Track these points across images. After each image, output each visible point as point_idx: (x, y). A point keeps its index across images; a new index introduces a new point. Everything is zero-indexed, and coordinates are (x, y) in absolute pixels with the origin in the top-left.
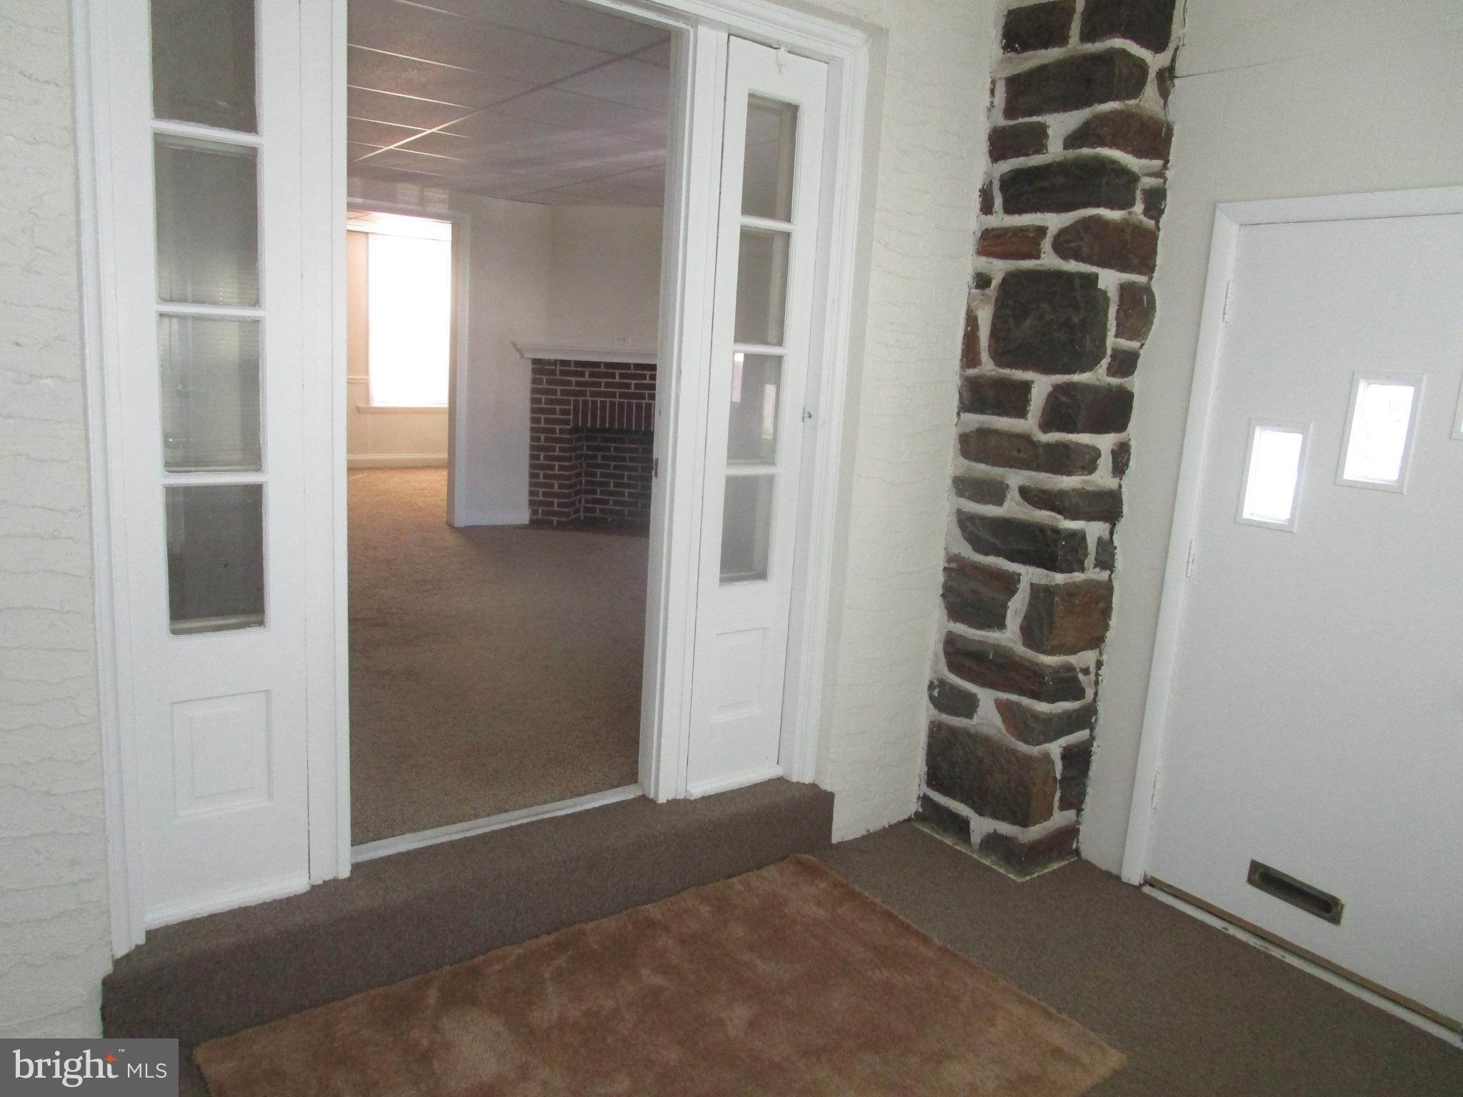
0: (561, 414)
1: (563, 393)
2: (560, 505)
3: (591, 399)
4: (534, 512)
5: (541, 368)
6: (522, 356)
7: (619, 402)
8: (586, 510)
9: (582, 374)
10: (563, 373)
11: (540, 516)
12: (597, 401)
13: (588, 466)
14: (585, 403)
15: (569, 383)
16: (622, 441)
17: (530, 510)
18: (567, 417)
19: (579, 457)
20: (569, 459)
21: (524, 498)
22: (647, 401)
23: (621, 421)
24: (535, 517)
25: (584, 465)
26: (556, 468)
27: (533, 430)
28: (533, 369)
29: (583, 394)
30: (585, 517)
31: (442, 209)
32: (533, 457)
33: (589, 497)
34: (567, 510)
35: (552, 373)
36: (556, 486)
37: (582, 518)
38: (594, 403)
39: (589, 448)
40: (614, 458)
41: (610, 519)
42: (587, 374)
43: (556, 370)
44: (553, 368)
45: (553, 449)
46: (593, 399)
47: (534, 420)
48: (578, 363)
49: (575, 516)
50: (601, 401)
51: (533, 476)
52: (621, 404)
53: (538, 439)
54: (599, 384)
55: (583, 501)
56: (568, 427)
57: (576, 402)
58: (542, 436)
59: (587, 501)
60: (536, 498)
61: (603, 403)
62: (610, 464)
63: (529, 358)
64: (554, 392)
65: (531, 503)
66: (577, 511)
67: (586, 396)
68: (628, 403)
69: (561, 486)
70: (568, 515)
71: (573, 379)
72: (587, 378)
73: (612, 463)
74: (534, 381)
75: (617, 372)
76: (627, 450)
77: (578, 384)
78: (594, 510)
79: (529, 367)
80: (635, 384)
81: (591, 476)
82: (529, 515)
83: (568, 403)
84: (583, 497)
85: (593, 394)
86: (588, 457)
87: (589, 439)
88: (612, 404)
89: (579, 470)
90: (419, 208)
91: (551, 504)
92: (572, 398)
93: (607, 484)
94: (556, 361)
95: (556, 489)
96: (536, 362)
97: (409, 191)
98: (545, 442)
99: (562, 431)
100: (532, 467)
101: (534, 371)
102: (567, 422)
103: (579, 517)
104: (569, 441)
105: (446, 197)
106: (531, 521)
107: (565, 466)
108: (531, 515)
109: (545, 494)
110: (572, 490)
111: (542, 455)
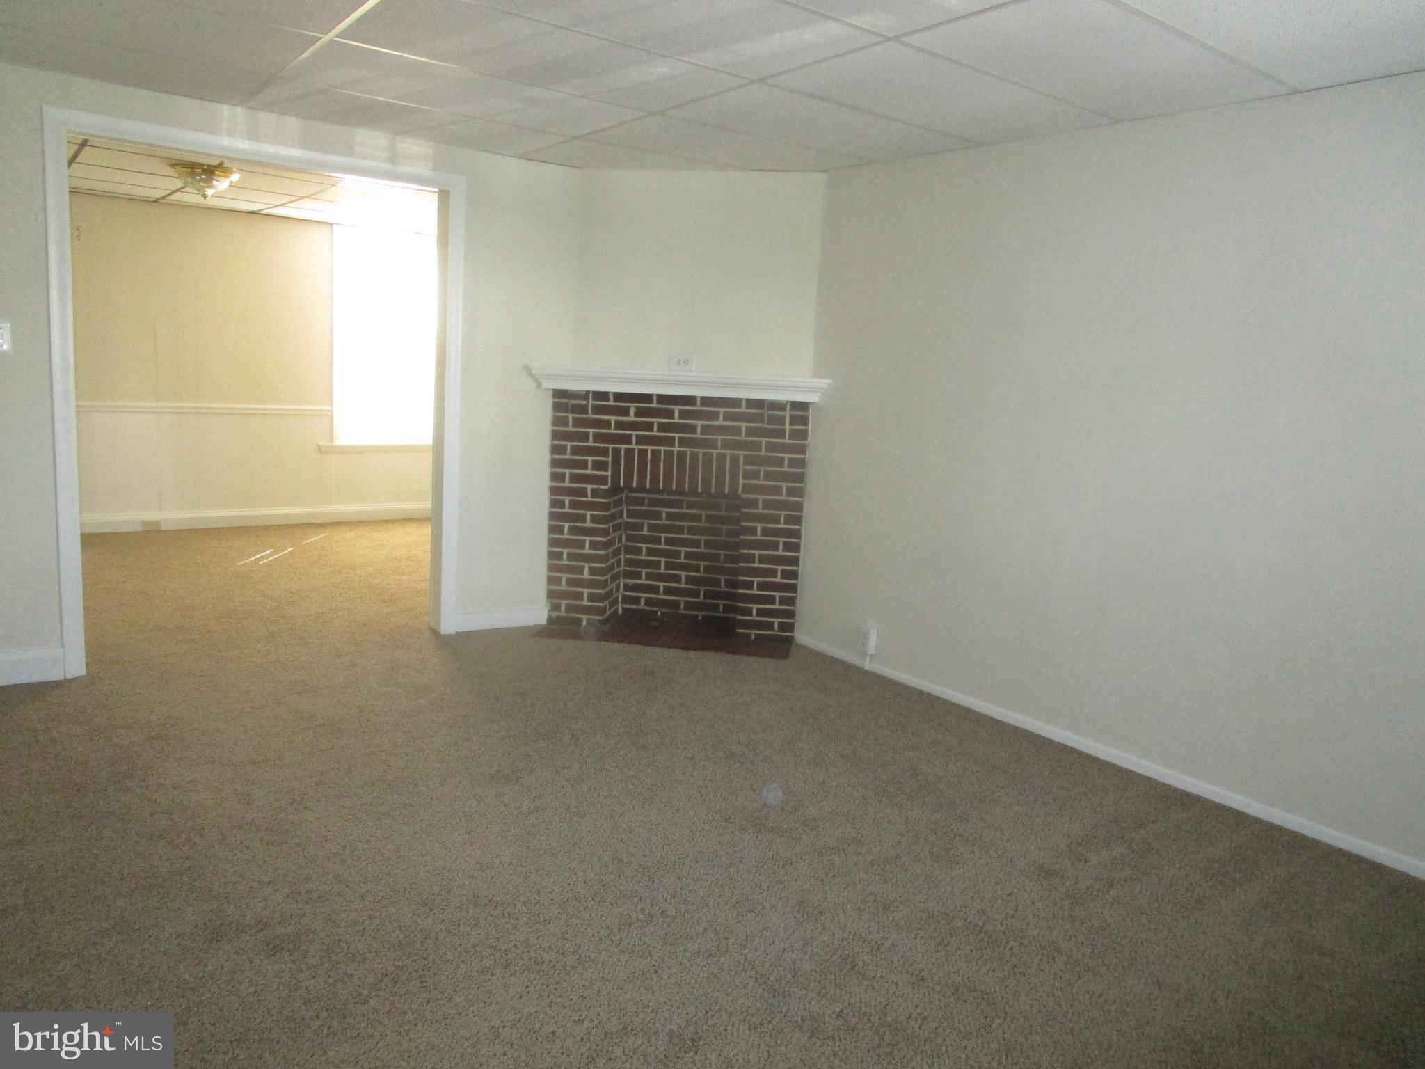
0: (594, 468)
1: (598, 438)
2: (592, 598)
3: (637, 447)
4: (555, 607)
5: (565, 402)
6: (539, 385)
7: (678, 452)
8: (626, 599)
9: (625, 412)
10: (597, 410)
11: (563, 613)
12: (646, 451)
13: (629, 538)
14: (630, 452)
15: (607, 424)
16: (677, 504)
17: (549, 605)
18: (605, 473)
19: (617, 528)
20: (605, 533)
21: (540, 587)
22: (719, 451)
23: (680, 481)
24: (555, 614)
25: (624, 537)
26: (587, 545)
27: (554, 491)
28: (554, 403)
29: (627, 440)
30: (624, 609)
31: (423, 170)
32: (553, 529)
33: (631, 582)
34: (601, 605)
35: (583, 409)
36: (586, 570)
37: (620, 611)
38: (643, 453)
39: (631, 514)
40: (665, 529)
41: (659, 613)
42: (632, 411)
43: (587, 406)
44: (584, 402)
45: (582, 518)
46: (641, 447)
47: (556, 477)
48: (619, 396)
49: (611, 611)
50: (653, 451)
51: (553, 556)
52: (681, 456)
53: (561, 504)
54: (649, 427)
55: (622, 587)
56: (605, 487)
57: (616, 452)
58: (567, 500)
59: (627, 587)
60: (557, 588)
61: (656, 454)
62: (661, 537)
63: (548, 389)
64: (584, 437)
65: (551, 595)
66: (615, 602)
67: (631, 444)
68: (691, 452)
69: (593, 571)
70: (603, 611)
71: (613, 419)
72: (631, 417)
73: (663, 535)
74: (557, 421)
75: (677, 409)
76: (683, 517)
77: (619, 425)
78: (636, 600)
79: (549, 402)
80: (703, 427)
81: (633, 554)
82: (547, 610)
83: (604, 452)
84: (622, 582)
85: (641, 440)
86: (628, 526)
87: (631, 501)
88: (669, 455)
89: (617, 545)
90: (387, 166)
91: (579, 596)
92: (610, 446)
93: (656, 565)
94: (588, 392)
95: (586, 575)
96: (559, 394)
97: (371, 139)
98: (571, 507)
99: (595, 493)
100: (553, 542)
101: (557, 407)
102: (602, 480)
103: (617, 610)
104: (605, 507)
105: (430, 151)
106: (550, 620)
107: (599, 542)
108: (549, 611)
109: (571, 582)
110: (608, 576)
111: (567, 525)
